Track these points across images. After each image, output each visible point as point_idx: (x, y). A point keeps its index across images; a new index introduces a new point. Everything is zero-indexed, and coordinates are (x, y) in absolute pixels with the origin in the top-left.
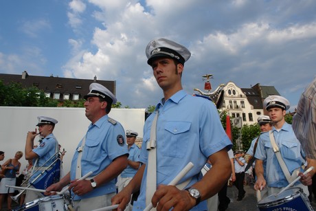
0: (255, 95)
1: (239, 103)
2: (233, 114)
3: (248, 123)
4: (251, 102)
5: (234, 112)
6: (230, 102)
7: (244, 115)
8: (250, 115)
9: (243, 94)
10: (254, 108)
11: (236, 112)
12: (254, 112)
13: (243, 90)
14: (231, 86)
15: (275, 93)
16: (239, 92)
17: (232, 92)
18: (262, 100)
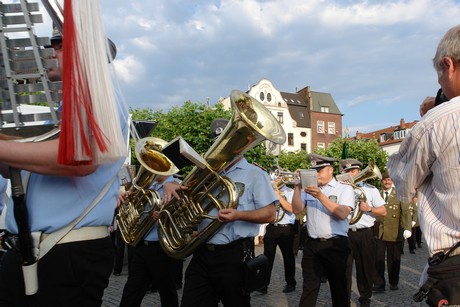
0: (301, 105)
3: (286, 148)
4: (294, 116)
8: (291, 136)
9: (283, 102)
10: (297, 126)
12: (297, 132)
13: (284, 95)
14: (266, 86)
15: (331, 104)
16: (277, 97)
17: (266, 96)
18: (312, 114)
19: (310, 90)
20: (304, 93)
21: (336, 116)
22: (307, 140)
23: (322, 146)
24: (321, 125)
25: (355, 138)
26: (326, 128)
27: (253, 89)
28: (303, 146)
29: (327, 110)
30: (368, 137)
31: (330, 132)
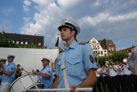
0: (104, 44)
1: (97, 47)
2: (95, 52)
3: (101, 55)
4: (102, 46)
5: (95, 50)
6: (93, 46)
7: (99, 52)
8: (102, 52)
9: (99, 43)
10: (103, 49)
12: (103, 51)
13: (99, 41)
14: (94, 39)
15: (112, 43)
16: (97, 42)
17: (94, 42)
18: (107, 46)
19: (106, 39)
20: (104, 40)
21: (114, 46)
22: (106, 53)
23: (110, 54)
24: (110, 48)
25: (120, 51)
26: (111, 49)
28: (105, 54)
29: (111, 44)
30: (123, 51)
31: (112, 50)
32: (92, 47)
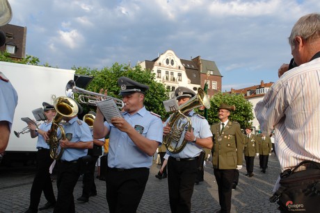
0: (194, 68)
1: (176, 76)
2: (169, 87)
4: (189, 76)
5: (169, 84)
6: (167, 73)
9: (182, 66)
10: (191, 83)
11: (171, 84)
12: (191, 87)
13: (183, 61)
14: (170, 54)
15: (215, 69)
16: (178, 62)
17: (170, 62)
18: (201, 75)
19: (200, 58)
20: (196, 60)
21: (218, 77)
25: (230, 93)
26: (211, 85)
27: (162, 56)
29: (212, 73)
30: (238, 92)
31: (213, 88)
32: (163, 74)
